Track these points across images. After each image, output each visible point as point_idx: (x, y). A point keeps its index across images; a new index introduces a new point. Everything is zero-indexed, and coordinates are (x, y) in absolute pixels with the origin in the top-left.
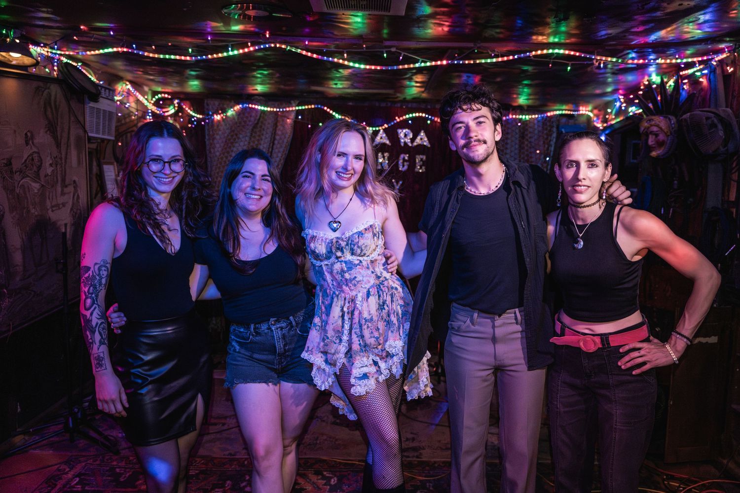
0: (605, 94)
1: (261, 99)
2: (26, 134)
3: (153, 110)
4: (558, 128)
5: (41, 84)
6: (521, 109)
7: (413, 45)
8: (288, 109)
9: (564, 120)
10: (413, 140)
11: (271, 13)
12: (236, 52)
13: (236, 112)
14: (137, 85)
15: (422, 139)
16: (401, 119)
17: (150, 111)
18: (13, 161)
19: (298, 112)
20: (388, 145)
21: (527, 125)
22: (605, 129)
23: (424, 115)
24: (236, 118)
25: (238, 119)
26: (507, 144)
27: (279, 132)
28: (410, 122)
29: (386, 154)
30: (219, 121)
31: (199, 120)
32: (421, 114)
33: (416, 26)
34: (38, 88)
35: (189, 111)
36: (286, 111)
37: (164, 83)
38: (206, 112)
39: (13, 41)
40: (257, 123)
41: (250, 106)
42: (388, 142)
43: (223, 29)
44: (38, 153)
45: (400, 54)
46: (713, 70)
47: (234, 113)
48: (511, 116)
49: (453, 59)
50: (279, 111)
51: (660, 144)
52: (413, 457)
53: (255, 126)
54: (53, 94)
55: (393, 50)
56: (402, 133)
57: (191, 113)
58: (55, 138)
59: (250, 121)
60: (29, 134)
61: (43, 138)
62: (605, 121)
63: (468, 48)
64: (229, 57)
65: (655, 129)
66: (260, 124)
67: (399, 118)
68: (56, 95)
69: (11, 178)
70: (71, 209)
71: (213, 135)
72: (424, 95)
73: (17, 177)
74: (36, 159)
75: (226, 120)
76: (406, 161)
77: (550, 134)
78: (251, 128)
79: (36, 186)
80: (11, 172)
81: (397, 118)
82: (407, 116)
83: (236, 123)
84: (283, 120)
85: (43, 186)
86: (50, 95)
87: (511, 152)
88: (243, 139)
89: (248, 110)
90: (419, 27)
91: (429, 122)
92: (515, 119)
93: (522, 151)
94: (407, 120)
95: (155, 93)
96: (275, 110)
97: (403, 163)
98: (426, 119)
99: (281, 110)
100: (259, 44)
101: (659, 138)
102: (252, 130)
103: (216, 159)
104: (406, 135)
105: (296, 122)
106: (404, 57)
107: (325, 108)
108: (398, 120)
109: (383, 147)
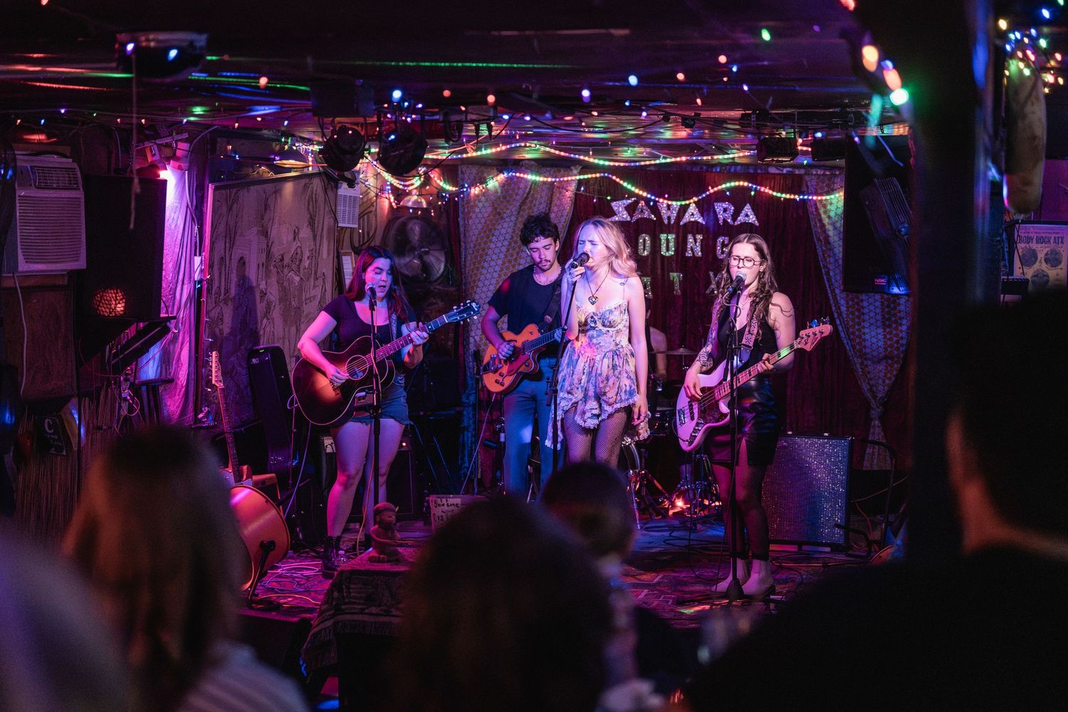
1: (533, 165)
2: (294, 230)
3: (392, 182)
5: (307, 180)
8: (566, 179)
10: (735, 217)
13: (499, 184)
15: (748, 215)
16: (716, 189)
17: (388, 183)
18: (285, 257)
19: (580, 182)
20: (702, 224)
23: (746, 184)
24: (499, 191)
25: (502, 193)
27: (555, 209)
28: (728, 193)
29: (699, 237)
30: (477, 196)
31: (451, 193)
32: (741, 183)
35: (438, 181)
36: (563, 180)
38: (461, 183)
40: (526, 198)
41: (518, 175)
42: (700, 220)
44: (301, 248)
47: (497, 184)
50: (555, 181)
53: (523, 203)
54: (315, 188)
56: (719, 207)
57: (442, 184)
58: (313, 230)
59: (517, 194)
60: (296, 230)
61: (305, 233)
66: (530, 199)
67: (712, 188)
68: (317, 189)
69: (283, 272)
70: (319, 303)
71: (469, 212)
73: (286, 270)
74: (299, 252)
75: (486, 194)
78: (518, 204)
79: (297, 279)
80: (282, 266)
81: (710, 188)
82: (724, 186)
83: (499, 198)
84: (560, 193)
85: (302, 279)
88: (507, 220)
89: (515, 180)
91: (753, 193)
94: (723, 191)
96: (549, 180)
98: (750, 189)
99: (558, 180)
102: (520, 206)
103: (472, 245)
104: (725, 210)
105: (577, 195)
107: (614, 178)
108: (712, 191)
109: (694, 228)
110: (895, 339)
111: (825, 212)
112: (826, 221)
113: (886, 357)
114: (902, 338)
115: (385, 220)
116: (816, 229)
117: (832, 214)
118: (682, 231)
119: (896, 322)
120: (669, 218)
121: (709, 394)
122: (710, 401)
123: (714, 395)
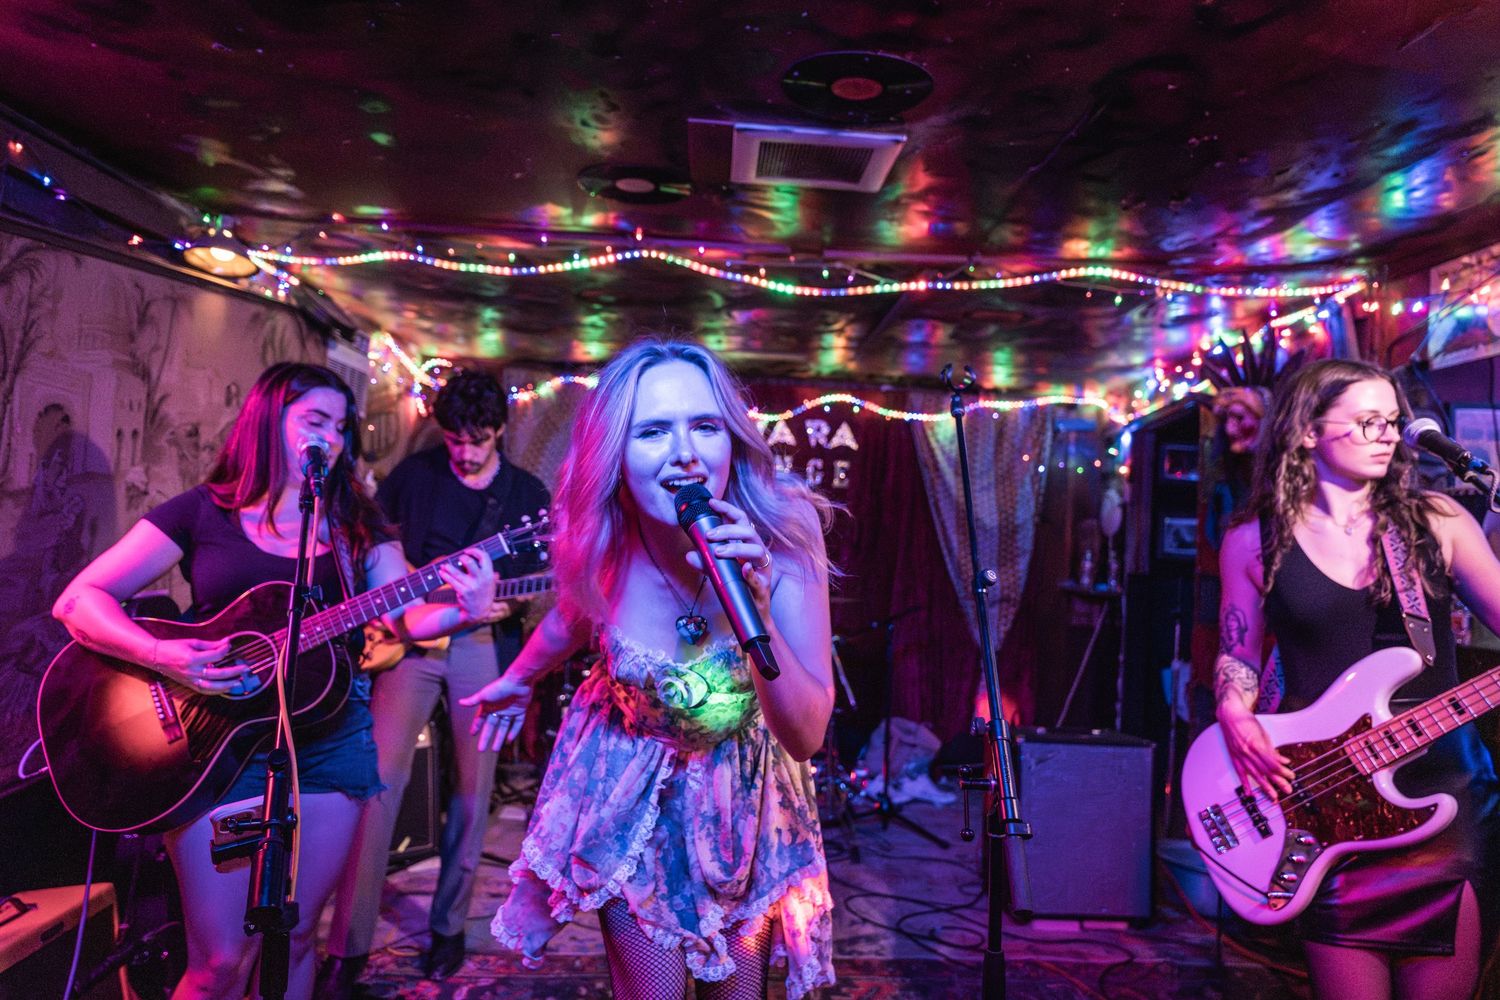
0: (1129, 368)
2: (229, 387)
4: (1054, 423)
5: (261, 309)
6: (996, 393)
7: (870, 258)
9: (1061, 412)
10: (829, 438)
11: (657, 186)
12: (585, 263)
13: (554, 390)
14: (401, 340)
15: (845, 437)
16: (813, 403)
18: (202, 429)
20: (791, 445)
21: (1005, 418)
22: (1131, 423)
23: (850, 399)
25: (557, 401)
26: (976, 446)
28: (825, 409)
29: (788, 460)
30: (525, 403)
32: (845, 398)
33: (889, 216)
34: (256, 317)
37: (442, 337)
39: (220, 234)
41: (576, 379)
42: (789, 440)
43: (569, 221)
45: (849, 273)
46: (1338, 312)
47: (550, 390)
48: (982, 403)
49: (935, 280)
51: (1247, 432)
52: (870, 952)
54: (279, 329)
55: (839, 265)
56: (813, 427)
60: (232, 390)
62: (1130, 410)
63: (958, 265)
64: (574, 272)
65: (1238, 408)
67: (809, 402)
68: (284, 330)
69: (196, 457)
72: (852, 366)
75: (537, 401)
76: (820, 471)
77: (1041, 432)
80: (196, 446)
81: (806, 402)
82: (824, 400)
86: (273, 330)
87: (983, 457)
90: (892, 220)
91: (856, 410)
92: (988, 408)
93: (1000, 456)
94: (820, 408)
95: (426, 358)
97: (814, 472)
98: (853, 405)
100: (623, 250)
101: (1243, 422)
104: (818, 431)
106: (857, 277)
108: (810, 405)
109: (782, 448)
110: (1012, 579)
111: (933, 435)
112: (934, 444)
113: (1002, 600)
114: (1020, 579)
115: (410, 430)
116: (923, 454)
117: (941, 437)
119: (1012, 560)
121: (1320, 764)
122: (1336, 779)
123: (1348, 761)
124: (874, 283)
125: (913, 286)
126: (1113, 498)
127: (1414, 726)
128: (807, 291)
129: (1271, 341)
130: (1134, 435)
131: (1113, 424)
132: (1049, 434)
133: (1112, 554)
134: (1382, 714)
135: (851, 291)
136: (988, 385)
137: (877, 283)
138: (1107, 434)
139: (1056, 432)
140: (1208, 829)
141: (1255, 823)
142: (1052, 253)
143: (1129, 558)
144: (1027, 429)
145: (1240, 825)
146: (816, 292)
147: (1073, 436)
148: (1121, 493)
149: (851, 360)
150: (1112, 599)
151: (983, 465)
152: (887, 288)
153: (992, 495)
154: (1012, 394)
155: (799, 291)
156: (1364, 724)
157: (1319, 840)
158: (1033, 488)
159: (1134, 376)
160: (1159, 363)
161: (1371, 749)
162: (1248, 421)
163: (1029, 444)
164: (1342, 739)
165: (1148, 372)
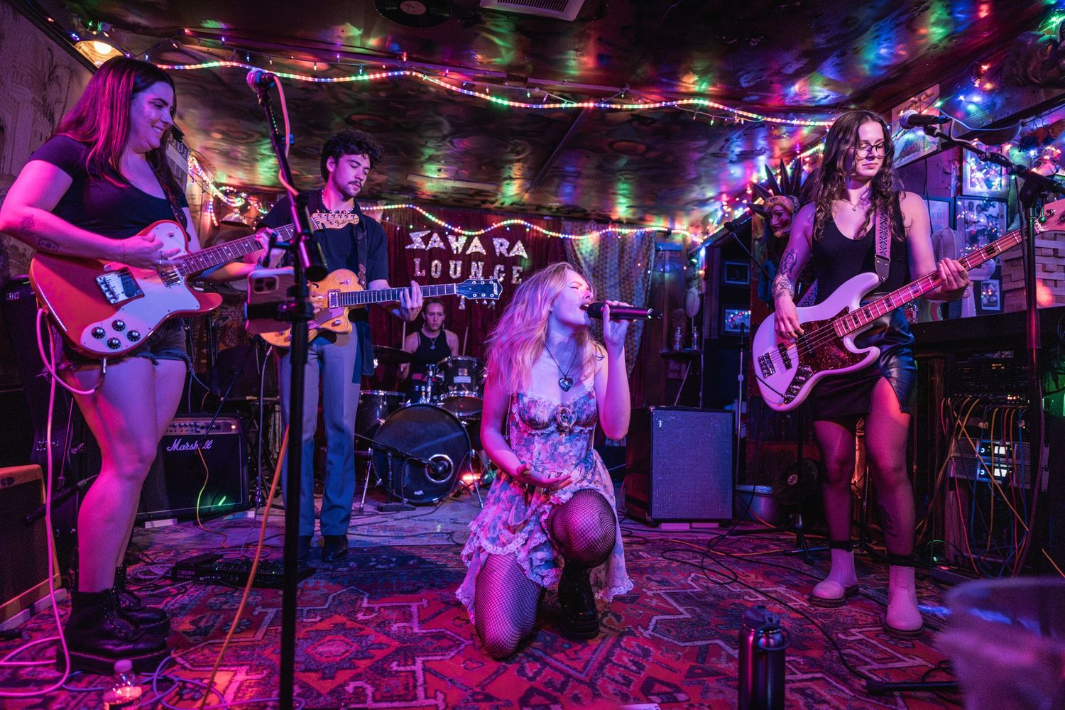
0: (705, 202)
4: (656, 244)
6: (619, 223)
7: (558, 87)
8: (374, 208)
10: (509, 250)
12: (366, 77)
15: (519, 250)
16: (499, 225)
19: (386, 213)
20: (483, 254)
21: (626, 239)
22: (705, 241)
23: (523, 222)
26: (606, 258)
28: (508, 229)
29: (481, 265)
32: (519, 221)
36: (373, 210)
42: (482, 251)
45: (544, 95)
48: (610, 229)
51: (784, 224)
55: (537, 90)
56: (497, 242)
62: (705, 233)
63: (614, 93)
64: (357, 83)
65: (779, 208)
72: (526, 197)
76: (503, 272)
77: (648, 249)
81: (495, 223)
82: (505, 223)
87: (611, 266)
91: (528, 230)
92: (615, 233)
93: (622, 265)
94: (504, 228)
97: (498, 274)
98: (525, 227)
100: (393, 69)
101: (781, 217)
104: (501, 245)
106: (549, 97)
107: (418, 208)
108: (496, 226)
109: (477, 257)
111: (579, 250)
112: (579, 256)
114: (636, 346)
117: (583, 251)
118: (467, 260)
120: (457, 248)
121: (821, 331)
122: (825, 340)
123: (833, 330)
124: (561, 102)
125: (586, 105)
126: (694, 292)
127: (867, 313)
128: (517, 104)
129: (798, 168)
130: (707, 249)
131: (694, 244)
132: (653, 251)
133: (694, 328)
134: (855, 306)
135: (546, 106)
136: (614, 217)
137: (563, 102)
138: (691, 251)
139: (658, 251)
140: (761, 366)
141: (784, 361)
142: (674, 85)
143: (705, 329)
144: (640, 247)
145: (778, 363)
146: (523, 105)
147: (668, 255)
148: (699, 288)
149: (527, 191)
150: (694, 357)
151: (611, 271)
152: (569, 105)
153: (618, 290)
154: (630, 223)
155: (512, 104)
156: (845, 311)
157: (813, 369)
158: (644, 285)
159: (708, 209)
160: (724, 197)
161: (845, 324)
162: (785, 217)
163: (641, 258)
164: (833, 319)
165: (717, 205)
